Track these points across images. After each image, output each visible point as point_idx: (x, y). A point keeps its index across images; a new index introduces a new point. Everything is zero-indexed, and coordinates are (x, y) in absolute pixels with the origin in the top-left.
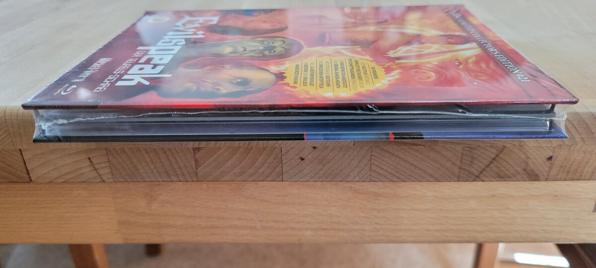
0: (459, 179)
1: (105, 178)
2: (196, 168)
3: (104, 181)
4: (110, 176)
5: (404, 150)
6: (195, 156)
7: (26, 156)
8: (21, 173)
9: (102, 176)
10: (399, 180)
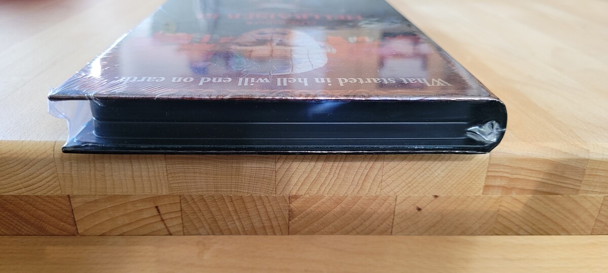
0: (593, 233)
1: (172, 230)
2: (289, 220)
3: (171, 234)
4: (181, 229)
6: (291, 205)
7: (76, 203)
8: (66, 224)
9: (170, 229)
10: (525, 234)
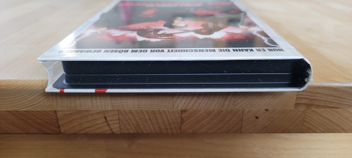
2: (181, 124)
3: (113, 133)
4: (118, 130)
5: (328, 111)
6: (182, 115)
7: (59, 115)
8: (54, 127)
9: (113, 130)
10: (320, 132)
